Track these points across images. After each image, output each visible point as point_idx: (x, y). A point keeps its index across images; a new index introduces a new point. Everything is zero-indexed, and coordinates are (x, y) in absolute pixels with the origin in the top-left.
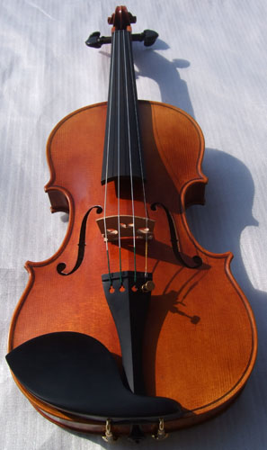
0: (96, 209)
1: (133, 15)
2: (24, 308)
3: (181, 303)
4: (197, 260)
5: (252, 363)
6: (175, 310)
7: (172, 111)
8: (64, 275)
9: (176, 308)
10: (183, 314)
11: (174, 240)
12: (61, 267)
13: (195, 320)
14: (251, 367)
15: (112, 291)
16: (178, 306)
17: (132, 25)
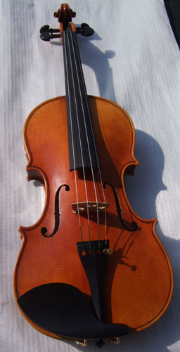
0: (65, 187)
1: (74, 11)
2: (22, 261)
3: (125, 257)
4: (134, 224)
5: (170, 296)
6: (122, 263)
7: (111, 106)
8: (47, 237)
9: (122, 261)
10: (126, 264)
11: (119, 211)
12: (44, 231)
13: (134, 268)
14: (170, 299)
15: (84, 253)
16: (123, 259)
17: (73, 19)
